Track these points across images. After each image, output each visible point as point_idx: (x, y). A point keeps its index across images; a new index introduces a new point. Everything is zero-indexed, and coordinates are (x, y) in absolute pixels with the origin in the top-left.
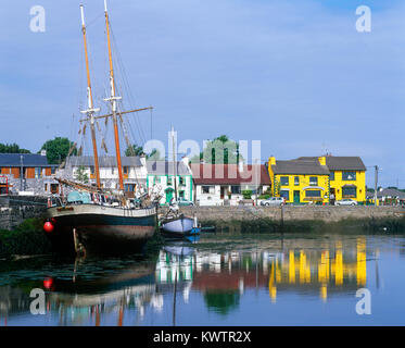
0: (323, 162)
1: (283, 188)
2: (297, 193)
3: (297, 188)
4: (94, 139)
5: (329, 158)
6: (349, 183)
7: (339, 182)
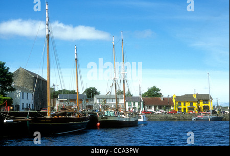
0: (195, 97)
1: (180, 107)
2: (185, 109)
3: (185, 107)
4: (116, 88)
5: (197, 95)
6: (206, 105)
7: (202, 104)
